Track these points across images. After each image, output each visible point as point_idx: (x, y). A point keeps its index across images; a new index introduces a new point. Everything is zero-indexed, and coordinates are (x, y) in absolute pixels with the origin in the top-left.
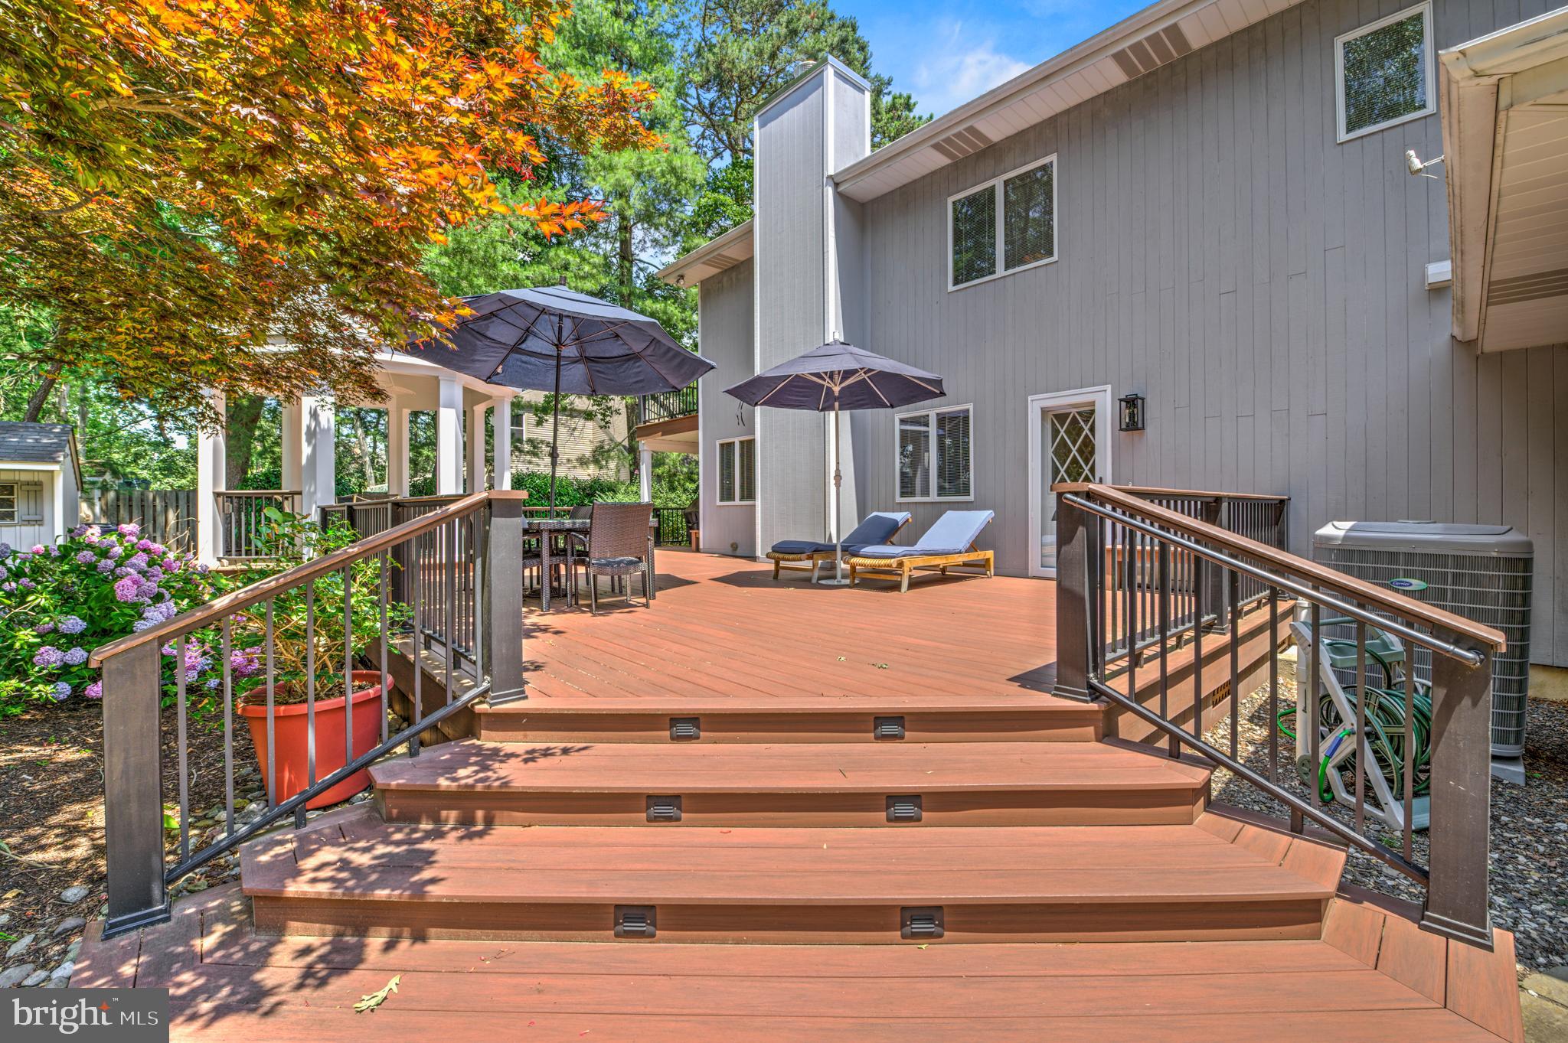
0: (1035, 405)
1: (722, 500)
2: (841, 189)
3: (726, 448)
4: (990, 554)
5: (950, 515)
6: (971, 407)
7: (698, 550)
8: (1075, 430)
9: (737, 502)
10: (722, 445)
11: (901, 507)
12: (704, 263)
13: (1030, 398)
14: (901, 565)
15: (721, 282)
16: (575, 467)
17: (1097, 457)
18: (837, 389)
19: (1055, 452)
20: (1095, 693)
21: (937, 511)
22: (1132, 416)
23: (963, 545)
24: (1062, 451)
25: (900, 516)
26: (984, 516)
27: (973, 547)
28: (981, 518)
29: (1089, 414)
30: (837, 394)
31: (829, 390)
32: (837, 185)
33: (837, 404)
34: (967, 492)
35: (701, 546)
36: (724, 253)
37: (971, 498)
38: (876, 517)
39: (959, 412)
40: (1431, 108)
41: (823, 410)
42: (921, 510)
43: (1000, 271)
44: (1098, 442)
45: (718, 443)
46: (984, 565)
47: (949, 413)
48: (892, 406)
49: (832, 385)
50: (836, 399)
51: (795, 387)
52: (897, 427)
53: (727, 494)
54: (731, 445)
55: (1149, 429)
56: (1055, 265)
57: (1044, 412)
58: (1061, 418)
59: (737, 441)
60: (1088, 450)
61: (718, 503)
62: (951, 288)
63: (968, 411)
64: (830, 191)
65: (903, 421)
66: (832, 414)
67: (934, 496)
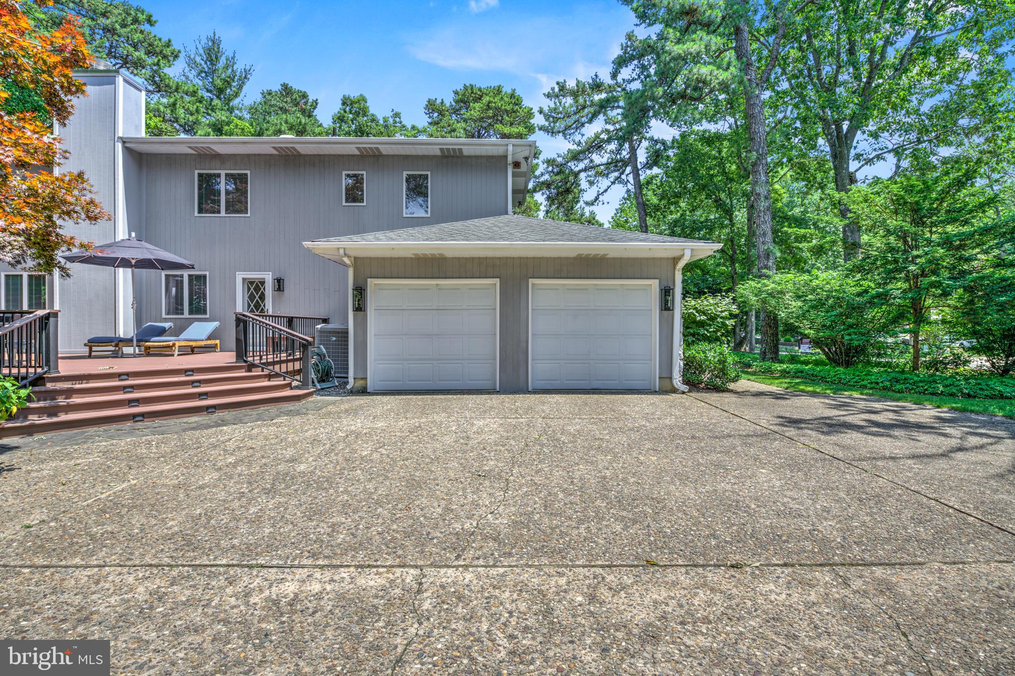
0: (240, 276)
2: (127, 145)
3: (12, 278)
4: (218, 342)
5: (196, 324)
6: (207, 273)
8: (257, 289)
10: (7, 276)
11: (166, 320)
13: (237, 273)
14: (174, 345)
17: (266, 301)
18: (134, 262)
19: (249, 297)
20: (246, 362)
21: (190, 322)
22: (279, 286)
23: (204, 337)
24: (252, 297)
25: (167, 325)
26: (215, 324)
27: (209, 338)
28: (213, 325)
29: (263, 283)
30: (133, 264)
32: (124, 142)
34: (205, 312)
37: (208, 316)
38: (150, 325)
39: (201, 275)
40: (365, 204)
42: (179, 321)
43: (223, 213)
44: (266, 293)
45: (3, 274)
46: (215, 346)
47: (195, 275)
48: (160, 270)
52: (164, 276)
54: (18, 276)
55: (286, 291)
56: (249, 218)
57: (244, 279)
58: (252, 283)
59: (25, 274)
60: (262, 297)
62: (196, 214)
63: (206, 275)
64: (119, 146)
65: (167, 275)
66: (120, 269)
67: (186, 314)
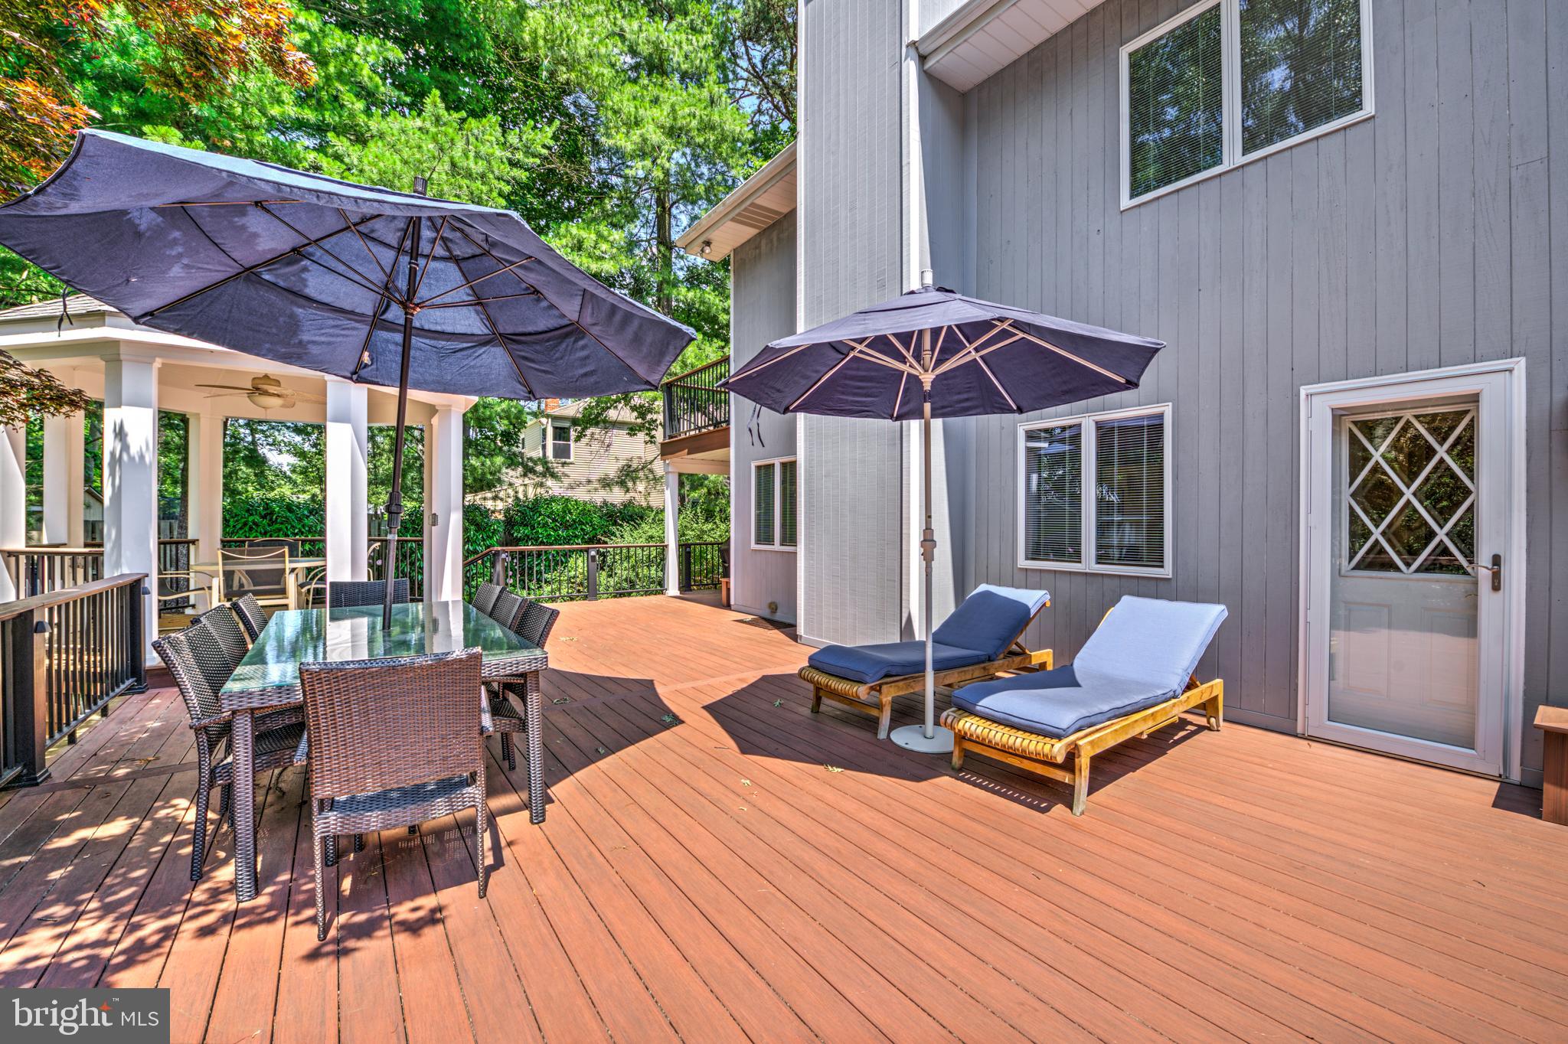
0: (1317, 403)
1: (758, 542)
2: (929, 60)
3: (764, 472)
4: (1218, 687)
5: (1129, 604)
6: (1170, 409)
7: (728, 606)
9: (777, 546)
10: (759, 468)
11: (1028, 580)
12: (733, 220)
13: (1304, 391)
14: (1073, 754)
15: (758, 247)
16: (596, 489)
18: (928, 379)
19: (1361, 497)
21: (1103, 593)
23: (1175, 680)
24: (1376, 495)
25: (1032, 598)
27: (1192, 680)
28: (1204, 616)
30: (927, 387)
31: (914, 380)
32: (922, 58)
33: (927, 407)
34: (1158, 558)
35: (732, 602)
36: (759, 202)
37: (1167, 571)
38: (987, 594)
39: (1142, 418)
41: (900, 418)
42: (1063, 584)
43: (1233, 154)
44: (1487, 477)
45: (753, 465)
47: (1119, 420)
48: (1020, 410)
49: (917, 371)
50: (926, 397)
51: (853, 378)
52: (1022, 444)
53: (764, 535)
54: (770, 467)
56: (1369, 125)
57: (1338, 416)
58: (1375, 427)
59: (777, 462)
60: (1444, 492)
61: (754, 546)
62: (1124, 201)
63: (1161, 416)
64: (911, 69)
65: (1031, 436)
66: (915, 426)
67: (1089, 563)
